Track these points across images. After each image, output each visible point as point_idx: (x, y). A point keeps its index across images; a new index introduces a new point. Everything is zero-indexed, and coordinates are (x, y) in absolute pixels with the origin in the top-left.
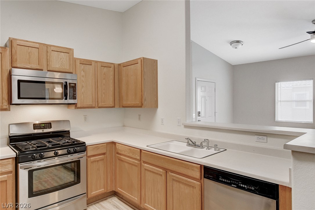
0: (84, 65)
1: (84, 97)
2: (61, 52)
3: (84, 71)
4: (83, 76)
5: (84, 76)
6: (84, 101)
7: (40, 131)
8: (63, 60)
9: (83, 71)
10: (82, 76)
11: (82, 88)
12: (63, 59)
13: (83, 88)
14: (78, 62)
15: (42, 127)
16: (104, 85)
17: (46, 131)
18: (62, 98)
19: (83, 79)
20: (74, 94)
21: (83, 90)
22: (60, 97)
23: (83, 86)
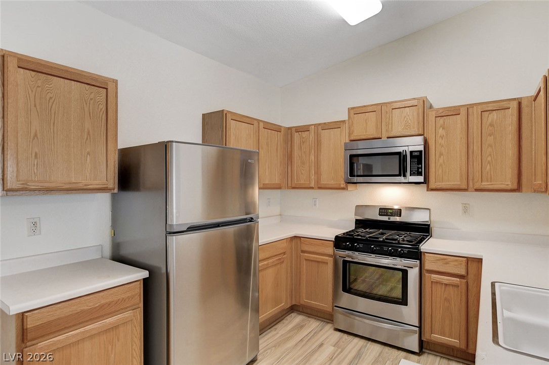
0: (445, 117)
1: (442, 171)
2: (405, 107)
3: (443, 128)
4: (442, 137)
5: (444, 136)
6: (442, 178)
7: (385, 218)
8: (408, 118)
9: (441, 128)
10: (440, 136)
11: (440, 157)
12: (408, 116)
13: (442, 157)
15: (389, 214)
16: (490, 146)
17: (393, 219)
18: (400, 175)
19: (443, 142)
20: (418, 168)
21: (441, 160)
22: (397, 173)
23: (441, 154)
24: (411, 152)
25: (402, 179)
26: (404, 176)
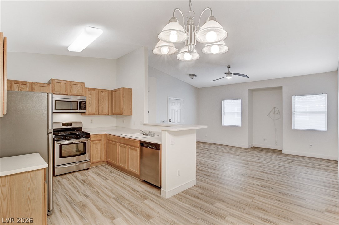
0: (91, 91)
1: (90, 109)
3: (90, 95)
4: (90, 98)
6: (90, 111)
7: (66, 127)
12: (79, 88)
14: (87, 90)
15: (67, 125)
16: (102, 102)
17: (69, 127)
18: (78, 110)
19: (90, 99)
20: (84, 107)
21: (90, 105)
22: (76, 109)
23: (90, 103)
24: (82, 102)
25: (78, 111)
26: (80, 110)
